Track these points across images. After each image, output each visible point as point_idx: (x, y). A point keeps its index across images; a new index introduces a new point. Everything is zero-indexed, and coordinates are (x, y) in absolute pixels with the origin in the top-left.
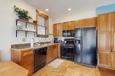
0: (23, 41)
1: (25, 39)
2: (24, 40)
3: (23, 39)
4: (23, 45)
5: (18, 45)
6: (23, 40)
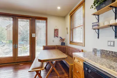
0: (108, 46)
2: (111, 43)
6: (109, 44)
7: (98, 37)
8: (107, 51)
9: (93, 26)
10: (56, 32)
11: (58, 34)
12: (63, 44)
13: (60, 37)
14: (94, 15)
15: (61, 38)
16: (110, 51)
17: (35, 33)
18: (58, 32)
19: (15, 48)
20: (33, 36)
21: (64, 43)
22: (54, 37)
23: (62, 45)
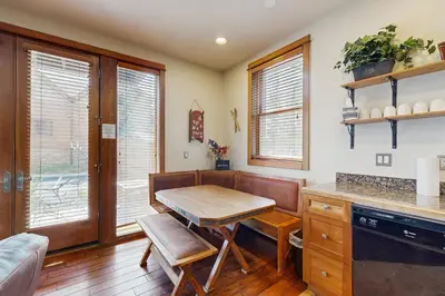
0: (378, 164)
1: (387, 158)
2: (384, 160)
3: (380, 158)
4: (378, 180)
5: (357, 176)
6: (380, 161)
7: (352, 145)
8: (375, 178)
9: (345, 116)
10: (197, 123)
11: (202, 130)
12: (222, 164)
13: (211, 142)
14: (347, 88)
15: (216, 146)
16: (381, 178)
17: (115, 122)
18: (202, 122)
19: (14, 188)
20: (104, 136)
21: (227, 162)
22: (190, 139)
23: (217, 168)
